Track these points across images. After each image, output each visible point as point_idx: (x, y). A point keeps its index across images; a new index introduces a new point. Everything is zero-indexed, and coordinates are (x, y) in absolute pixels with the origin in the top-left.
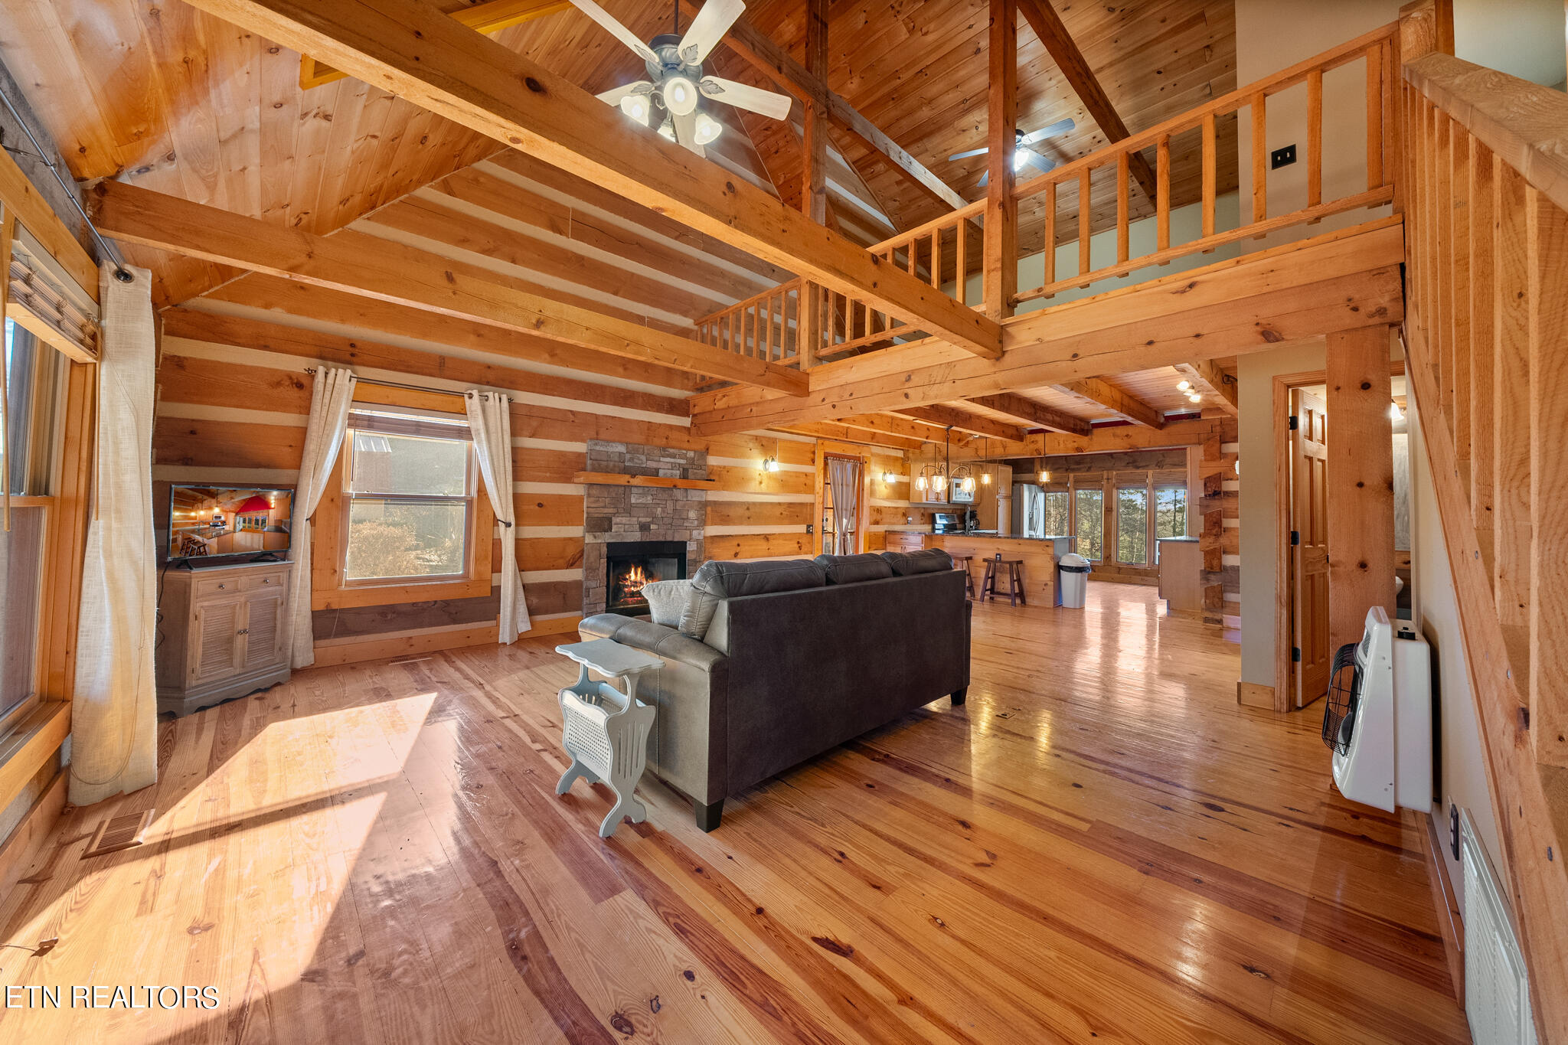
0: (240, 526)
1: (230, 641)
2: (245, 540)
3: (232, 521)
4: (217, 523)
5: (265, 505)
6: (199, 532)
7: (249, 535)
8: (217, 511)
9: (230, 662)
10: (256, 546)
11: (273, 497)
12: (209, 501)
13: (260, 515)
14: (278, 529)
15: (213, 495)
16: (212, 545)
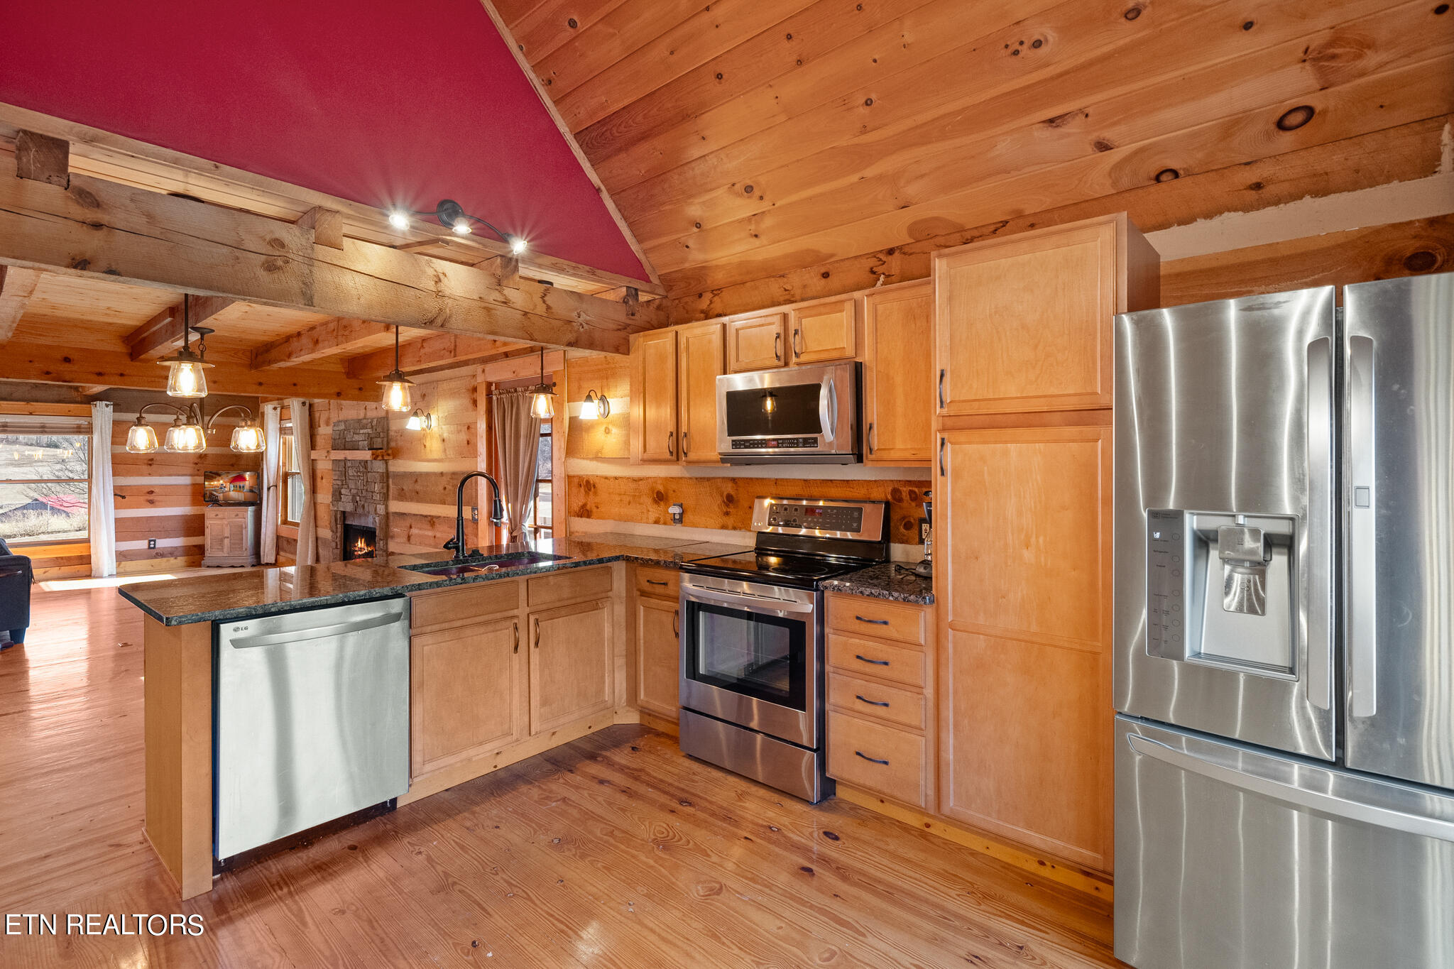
0: (232, 489)
1: (222, 540)
2: (235, 495)
3: (229, 487)
4: (222, 487)
5: (244, 479)
6: (215, 491)
7: (236, 493)
8: (221, 482)
9: (222, 550)
10: (240, 498)
11: (247, 475)
12: (218, 478)
13: (241, 484)
14: (251, 491)
15: (219, 475)
16: (221, 496)
